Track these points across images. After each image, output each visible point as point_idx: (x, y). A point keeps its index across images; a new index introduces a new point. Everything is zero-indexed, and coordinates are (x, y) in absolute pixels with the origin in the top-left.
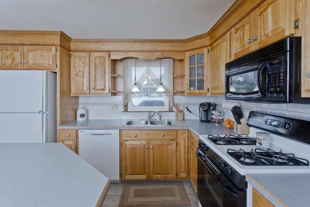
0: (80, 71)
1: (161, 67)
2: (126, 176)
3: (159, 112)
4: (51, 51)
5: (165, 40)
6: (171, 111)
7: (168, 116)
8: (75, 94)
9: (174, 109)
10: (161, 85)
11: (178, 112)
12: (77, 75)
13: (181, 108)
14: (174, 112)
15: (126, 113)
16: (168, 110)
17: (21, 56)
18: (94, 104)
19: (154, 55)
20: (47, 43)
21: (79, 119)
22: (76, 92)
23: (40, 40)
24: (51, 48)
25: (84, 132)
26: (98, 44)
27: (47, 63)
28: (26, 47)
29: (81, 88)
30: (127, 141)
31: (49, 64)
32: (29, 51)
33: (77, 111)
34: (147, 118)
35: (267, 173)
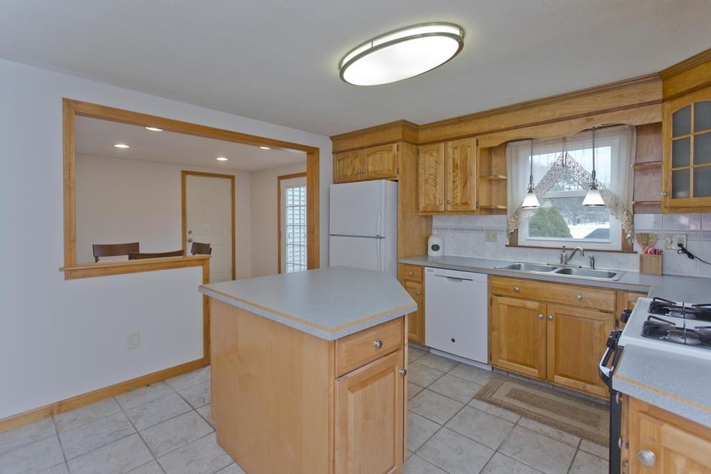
0: (430, 175)
1: (594, 148)
2: (499, 360)
3: (584, 250)
4: (391, 150)
5: (599, 87)
6: (627, 249)
7: (620, 263)
8: (424, 212)
9: (637, 247)
10: (593, 190)
11: (647, 253)
12: (426, 182)
13: (660, 246)
14: (636, 253)
15: (512, 249)
16: (620, 248)
17: (360, 162)
18: (455, 229)
19: (571, 125)
20: (387, 140)
21: (431, 253)
22: (425, 210)
23: (380, 138)
24: (392, 147)
25: (432, 271)
26: (458, 125)
27: (387, 168)
28: (366, 150)
29: (431, 202)
30: (501, 296)
31: (389, 170)
32: (368, 156)
33: (429, 240)
34: (560, 262)
35: (640, 345)
